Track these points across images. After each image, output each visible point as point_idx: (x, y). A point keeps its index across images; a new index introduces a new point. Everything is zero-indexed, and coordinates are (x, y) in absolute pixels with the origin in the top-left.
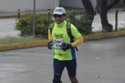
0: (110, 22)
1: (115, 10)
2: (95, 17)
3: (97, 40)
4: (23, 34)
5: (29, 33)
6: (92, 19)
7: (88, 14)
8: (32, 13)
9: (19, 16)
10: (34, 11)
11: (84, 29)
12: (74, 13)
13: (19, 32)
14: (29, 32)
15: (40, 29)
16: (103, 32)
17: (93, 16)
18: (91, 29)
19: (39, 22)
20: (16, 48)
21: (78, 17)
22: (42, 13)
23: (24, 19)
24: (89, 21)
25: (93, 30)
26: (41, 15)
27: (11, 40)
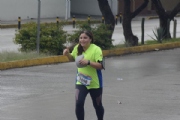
0: (135, 33)
1: (141, 18)
2: (116, 26)
3: (119, 55)
4: (24, 48)
5: (33, 48)
6: (112, 29)
7: (107, 23)
8: (36, 22)
9: (19, 26)
10: (39, 18)
11: (102, 41)
12: (89, 22)
13: (19, 46)
14: (32, 46)
15: (46, 42)
16: (126, 45)
17: (114, 25)
18: (110, 41)
19: (45, 34)
20: (16, 67)
21: (94, 27)
22: (49, 22)
23: (26, 29)
24: (109, 32)
25: (114, 43)
26: (47, 24)
27: (10, 56)
